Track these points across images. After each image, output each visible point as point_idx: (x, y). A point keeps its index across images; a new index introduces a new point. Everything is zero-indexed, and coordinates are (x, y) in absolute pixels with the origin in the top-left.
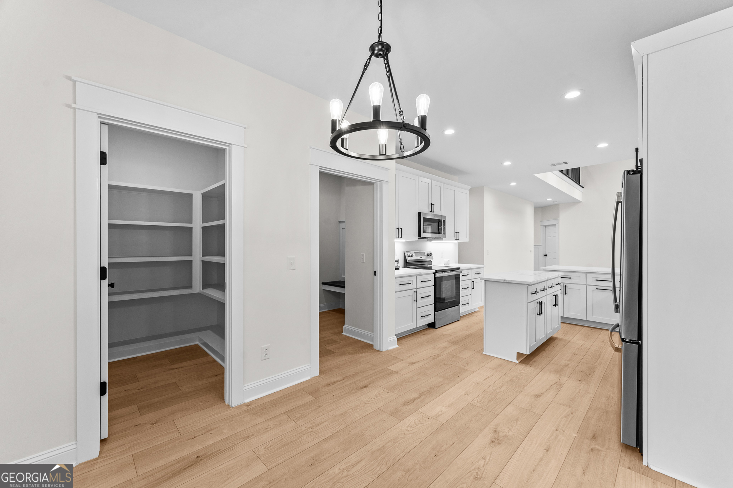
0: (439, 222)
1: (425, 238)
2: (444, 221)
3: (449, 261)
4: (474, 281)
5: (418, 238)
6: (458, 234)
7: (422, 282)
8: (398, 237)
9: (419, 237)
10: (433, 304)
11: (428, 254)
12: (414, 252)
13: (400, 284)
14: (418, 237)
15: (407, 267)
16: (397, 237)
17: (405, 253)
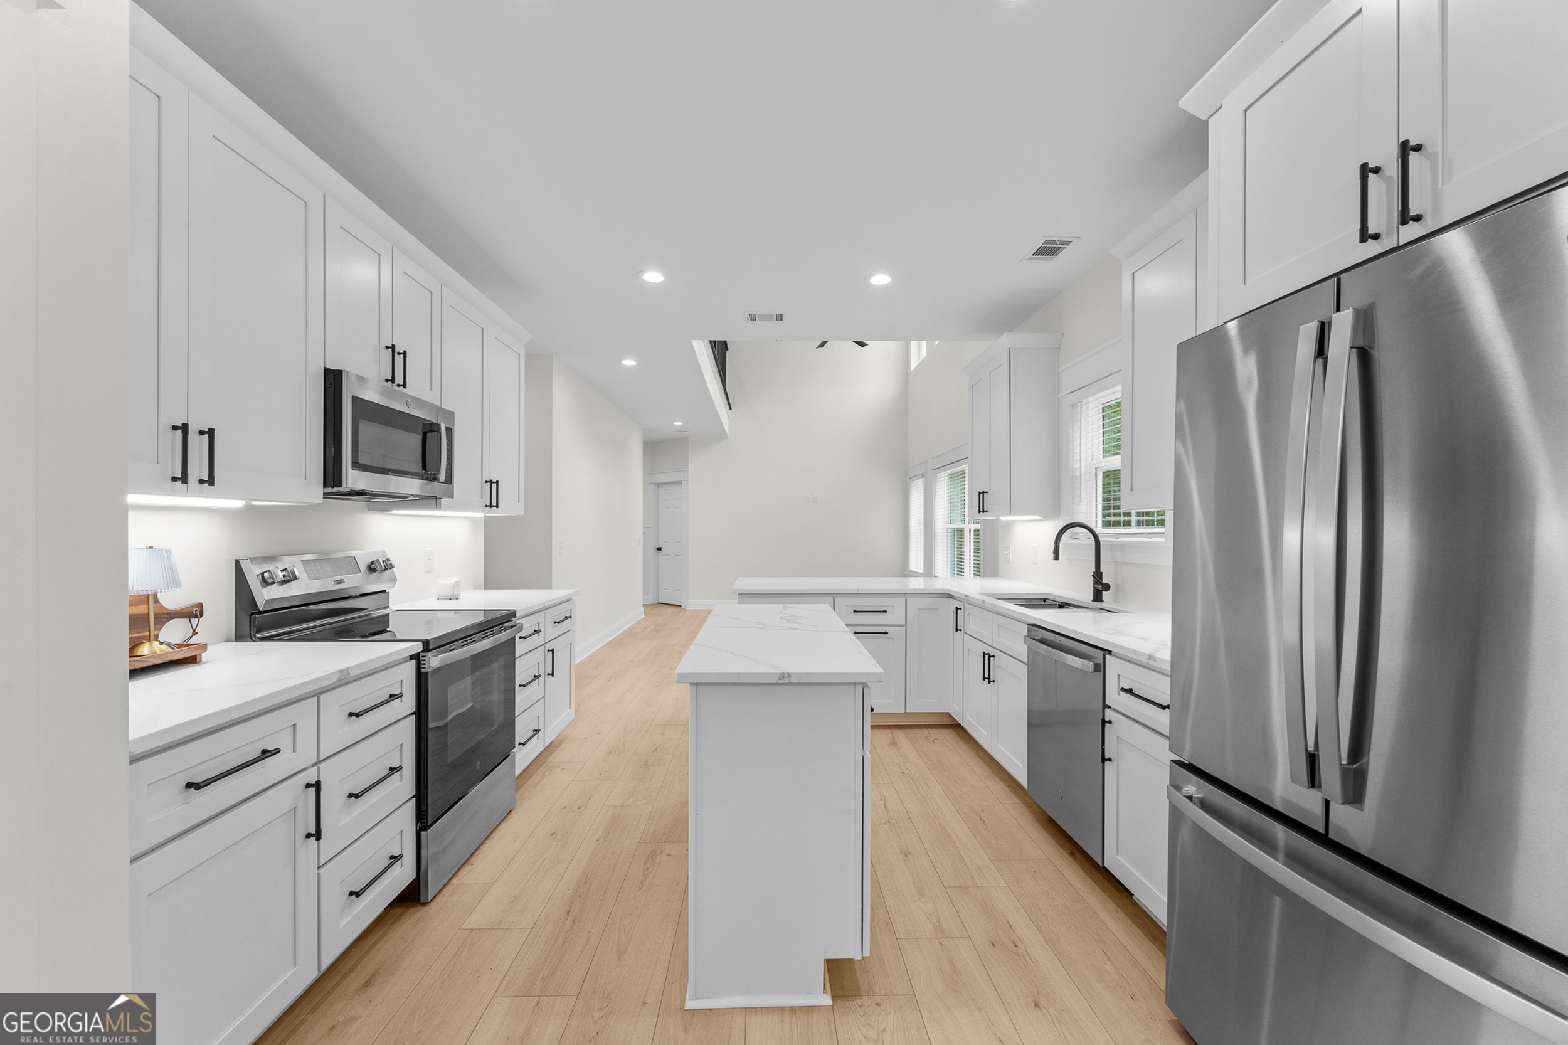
0: (428, 430)
1: (361, 494)
2: (450, 431)
3: (457, 583)
4: (553, 650)
5: (326, 496)
6: (494, 485)
7: (351, 715)
8: (184, 479)
9: (329, 490)
10: (413, 797)
11: (372, 563)
12: (296, 558)
13: (189, 785)
14: (325, 486)
15: (259, 635)
16: (174, 479)
17: (245, 565)
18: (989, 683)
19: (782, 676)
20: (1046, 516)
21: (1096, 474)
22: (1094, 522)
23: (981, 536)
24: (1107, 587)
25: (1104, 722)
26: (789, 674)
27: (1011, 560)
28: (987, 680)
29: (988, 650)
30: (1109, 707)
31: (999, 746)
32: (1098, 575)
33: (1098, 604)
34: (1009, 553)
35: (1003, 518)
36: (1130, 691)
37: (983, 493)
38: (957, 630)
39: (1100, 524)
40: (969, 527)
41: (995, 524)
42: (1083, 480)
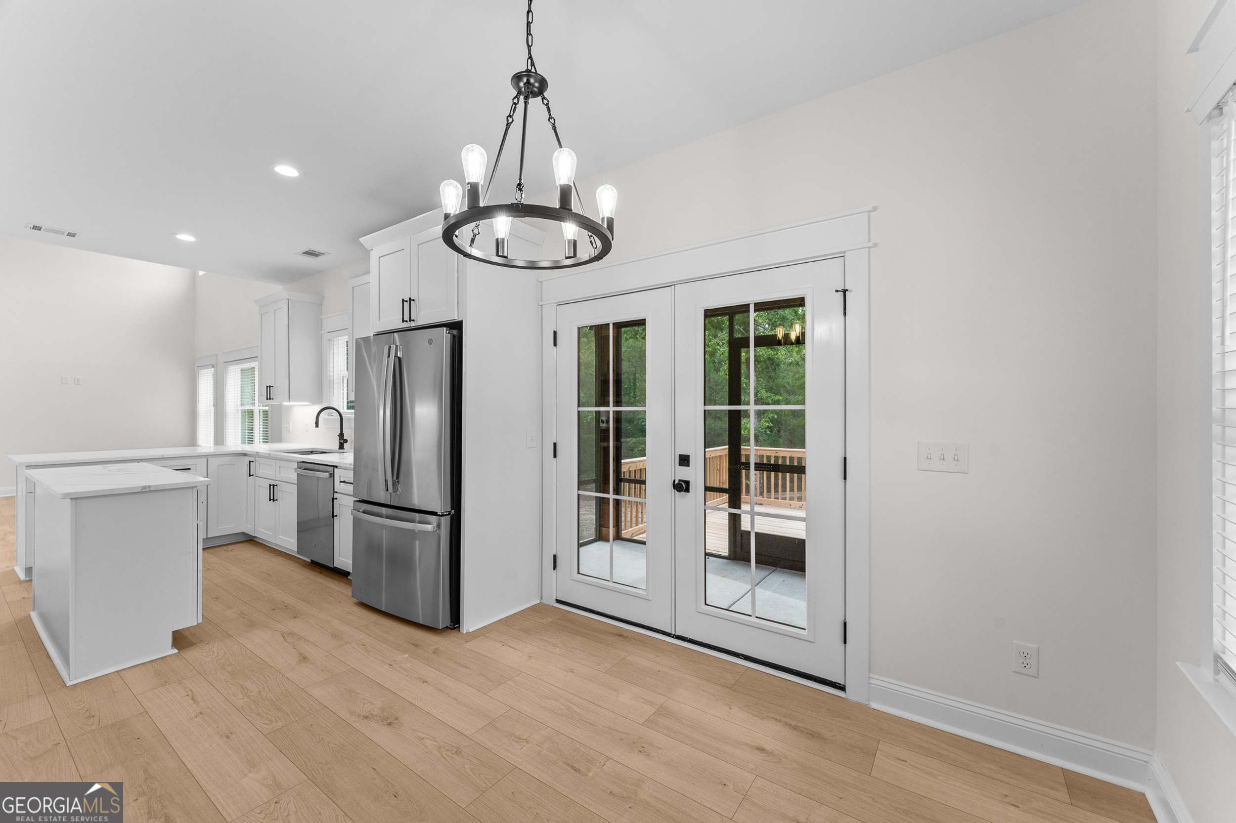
18: (273, 501)
19: (145, 487)
20: (314, 403)
21: (343, 380)
22: (342, 407)
23: (269, 416)
24: (346, 441)
25: (333, 499)
26: (149, 486)
27: (291, 431)
28: (272, 501)
29: (272, 483)
30: (337, 492)
31: (280, 537)
32: (341, 435)
33: (342, 451)
34: (290, 426)
35: (285, 404)
36: (344, 482)
37: (269, 387)
38: (250, 475)
39: (345, 407)
40: (257, 408)
41: (280, 406)
42: (335, 383)
